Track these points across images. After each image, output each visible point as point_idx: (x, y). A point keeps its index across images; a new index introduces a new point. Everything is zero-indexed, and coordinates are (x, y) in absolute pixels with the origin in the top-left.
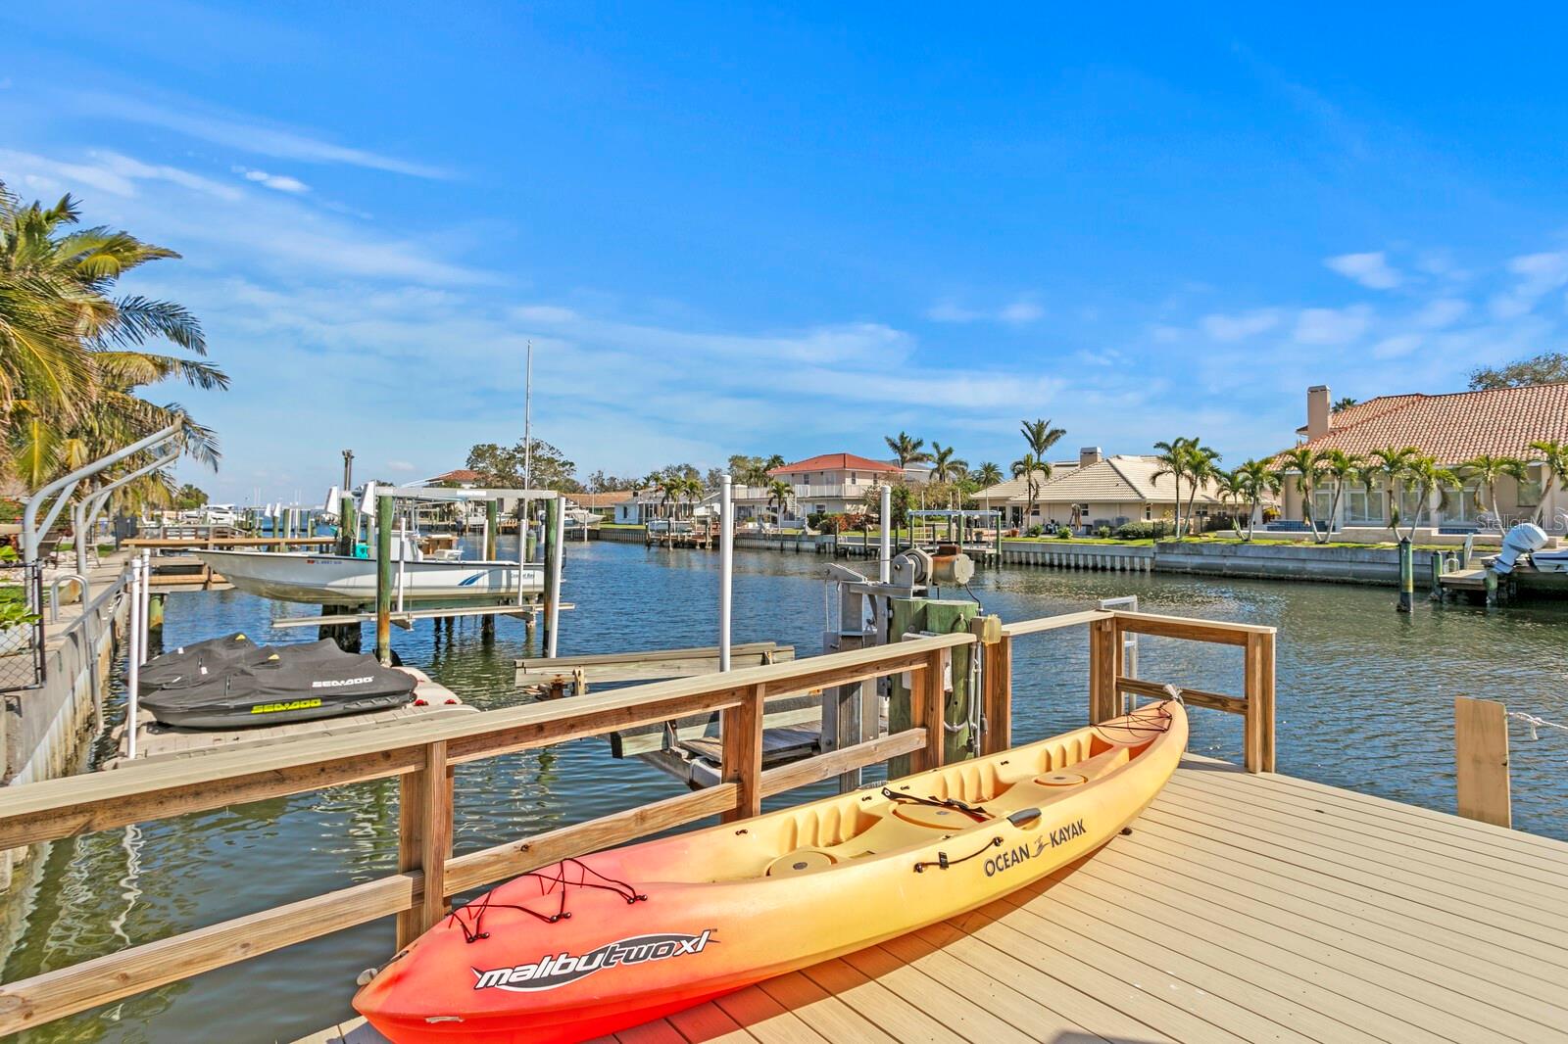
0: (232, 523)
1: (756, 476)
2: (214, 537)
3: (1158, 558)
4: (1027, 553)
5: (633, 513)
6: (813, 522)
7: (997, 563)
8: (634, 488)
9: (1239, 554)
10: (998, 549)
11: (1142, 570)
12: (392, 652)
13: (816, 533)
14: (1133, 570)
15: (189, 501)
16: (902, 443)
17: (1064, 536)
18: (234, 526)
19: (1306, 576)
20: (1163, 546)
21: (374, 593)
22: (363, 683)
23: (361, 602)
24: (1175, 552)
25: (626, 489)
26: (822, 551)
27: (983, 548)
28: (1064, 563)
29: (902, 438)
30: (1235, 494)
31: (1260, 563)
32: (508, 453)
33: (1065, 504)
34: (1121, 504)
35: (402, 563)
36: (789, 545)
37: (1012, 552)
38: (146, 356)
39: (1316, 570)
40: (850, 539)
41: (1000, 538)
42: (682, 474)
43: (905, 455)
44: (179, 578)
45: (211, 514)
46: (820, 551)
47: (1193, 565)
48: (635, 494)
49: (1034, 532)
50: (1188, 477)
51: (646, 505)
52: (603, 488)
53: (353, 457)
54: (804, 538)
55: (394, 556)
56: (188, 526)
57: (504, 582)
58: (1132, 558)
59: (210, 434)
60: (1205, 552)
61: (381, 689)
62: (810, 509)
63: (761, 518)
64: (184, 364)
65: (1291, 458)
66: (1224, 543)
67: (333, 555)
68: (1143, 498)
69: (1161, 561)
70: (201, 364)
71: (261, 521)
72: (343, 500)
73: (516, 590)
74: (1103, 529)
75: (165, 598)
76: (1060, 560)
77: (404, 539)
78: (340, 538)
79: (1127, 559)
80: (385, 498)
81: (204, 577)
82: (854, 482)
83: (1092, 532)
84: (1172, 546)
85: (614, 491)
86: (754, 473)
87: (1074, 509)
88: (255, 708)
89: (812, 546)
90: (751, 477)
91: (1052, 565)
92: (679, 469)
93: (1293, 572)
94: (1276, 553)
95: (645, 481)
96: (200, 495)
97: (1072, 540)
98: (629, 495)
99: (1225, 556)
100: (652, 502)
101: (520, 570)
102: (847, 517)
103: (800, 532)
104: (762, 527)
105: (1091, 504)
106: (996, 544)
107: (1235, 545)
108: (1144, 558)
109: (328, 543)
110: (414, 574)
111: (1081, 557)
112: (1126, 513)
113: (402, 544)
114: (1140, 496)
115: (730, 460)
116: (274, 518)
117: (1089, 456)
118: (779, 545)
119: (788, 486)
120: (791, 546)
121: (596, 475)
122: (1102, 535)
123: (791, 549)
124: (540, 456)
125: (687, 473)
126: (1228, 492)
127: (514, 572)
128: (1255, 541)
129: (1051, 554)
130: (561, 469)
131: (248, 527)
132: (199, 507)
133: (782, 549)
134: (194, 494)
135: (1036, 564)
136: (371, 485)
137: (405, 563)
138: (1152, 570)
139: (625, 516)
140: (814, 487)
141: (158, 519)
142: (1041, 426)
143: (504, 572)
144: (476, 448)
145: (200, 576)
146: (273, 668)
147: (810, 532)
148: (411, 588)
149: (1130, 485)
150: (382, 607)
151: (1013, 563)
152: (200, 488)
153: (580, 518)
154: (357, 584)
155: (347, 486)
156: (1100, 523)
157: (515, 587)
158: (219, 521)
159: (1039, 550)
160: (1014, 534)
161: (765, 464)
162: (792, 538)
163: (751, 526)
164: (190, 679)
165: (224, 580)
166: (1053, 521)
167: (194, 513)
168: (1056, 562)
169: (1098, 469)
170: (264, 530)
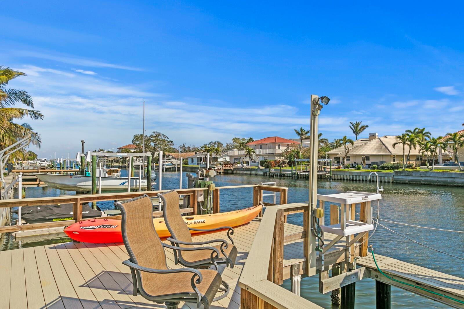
0: (46, 166)
1: (242, 146)
2: (40, 170)
3: (395, 177)
4: (343, 175)
5: (195, 161)
6: (262, 163)
7: (330, 179)
8: (196, 151)
9: (427, 175)
10: (330, 174)
11: (389, 182)
12: (97, 206)
13: (263, 168)
14: (385, 182)
15: (31, 157)
16: (301, 132)
17: (359, 169)
18: (47, 166)
19: (455, 184)
20: (396, 172)
21: (91, 187)
22: (86, 213)
23: (87, 190)
24: (402, 175)
25: (193, 151)
26: (265, 175)
27: (324, 173)
28: (358, 179)
29: (301, 130)
30: (427, 152)
31: (436, 179)
32: (148, 138)
33: (360, 156)
34: (383, 156)
35: (100, 177)
36: (253, 173)
37: (337, 175)
38: (16, 109)
39: (459, 182)
40: (275, 170)
41: (332, 169)
42: (216, 145)
43: (302, 137)
44: (30, 183)
45: (39, 162)
46: (264, 175)
47: (409, 180)
48: (196, 153)
49: (347, 167)
50: (408, 145)
51: (200, 157)
52: (185, 151)
53: (84, 142)
54: (259, 170)
55: (97, 175)
56: (31, 166)
57: (135, 184)
58: (384, 177)
59: (38, 135)
60: (414, 175)
61: (91, 215)
62: (262, 159)
63: (243, 162)
64: (29, 111)
65: (450, 137)
66: (422, 171)
67: (79, 175)
68: (392, 153)
69: (396, 178)
70: (34, 111)
71: (56, 164)
72: (81, 157)
73: (139, 187)
74: (375, 165)
75: (26, 189)
76: (356, 178)
77: (101, 170)
78: (81, 170)
79: (382, 178)
80: (94, 156)
81: (38, 182)
82: (279, 148)
83: (371, 167)
84: (401, 172)
85: (190, 152)
86: (242, 145)
87: (363, 158)
88: (54, 219)
89: (261, 173)
90: (240, 146)
91: (353, 180)
92: (215, 143)
93: (449, 183)
94: (442, 175)
95: (201, 148)
96: (34, 155)
97: (362, 170)
98: (194, 153)
99: (422, 176)
100: (202, 156)
101: (139, 180)
102: (276, 162)
103: (257, 167)
104: (243, 166)
105: (370, 156)
106: (330, 172)
107: (426, 172)
108: (389, 177)
109: (77, 171)
110: (104, 181)
111: (364, 177)
112: (384, 159)
113: (100, 171)
114: (390, 152)
115: (233, 140)
116: (61, 163)
117: (373, 136)
118: (249, 173)
119: (252, 149)
120: (254, 173)
121: (182, 146)
122: (374, 168)
123: (253, 174)
124: (160, 139)
125: (218, 145)
126: (424, 151)
127: (138, 181)
128: (435, 170)
129: (353, 176)
130: (168, 144)
131: (52, 167)
132: (34, 159)
133: (250, 174)
134: (32, 154)
135: (347, 180)
136: (89, 152)
137: (101, 177)
138: (392, 182)
139: (192, 162)
140: (263, 150)
141: (21, 164)
142: (358, 124)
143: (135, 181)
144: (136, 136)
145: (36, 182)
146: (59, 208)
147: (261, 167)
148: (103, 186)
149: (387, 148)
150: (94, 192)
151: (338, 179)
152: (34, 152)
153: (174, 163)
154: (86, 184)
155: (83, 152)
156: (374, 163)
157: (138, 186)
158: (41, 165)
159: (348, 174)
160: (339, 168)
161: (246, 141)
162: (254, 170)
163: (239, 165)
164: (35, 210)
165: (44, 183)
166: (355, 163)
167: (32, 162)
168: (355, 179)
169: (375, 141)
170: (57, 168)
